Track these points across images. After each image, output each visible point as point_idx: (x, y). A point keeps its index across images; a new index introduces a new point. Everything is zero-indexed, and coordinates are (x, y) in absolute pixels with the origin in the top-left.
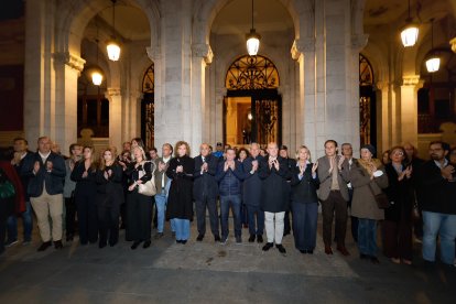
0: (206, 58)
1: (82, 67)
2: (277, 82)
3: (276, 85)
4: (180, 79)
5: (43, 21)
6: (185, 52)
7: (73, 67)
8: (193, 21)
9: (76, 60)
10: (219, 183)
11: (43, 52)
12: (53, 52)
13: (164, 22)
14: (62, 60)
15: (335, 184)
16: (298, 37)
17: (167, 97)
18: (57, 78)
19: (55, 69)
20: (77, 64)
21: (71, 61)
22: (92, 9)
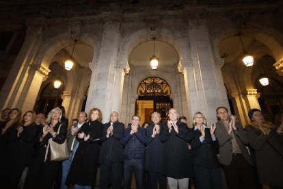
0: (125, 70)
1: (47, 74)
2: (169, 92)
3: (169, 94)
4: (107, 79)
5: (31, 48)
6: (112, 64)
7: (41, 73)
8: (119, 50)
9: (44, 69)
10: (124, 147)
11: (24, 63)
12: (31, 63)
13: (102, 50)
14: (35, 68)
15: (235, 147)
16: (182, 59)
17: (97, 90)
18: (28, 78)
19: (29, 73)
20: (44, 71)
21: (41, 69)
22: (63, 44)
